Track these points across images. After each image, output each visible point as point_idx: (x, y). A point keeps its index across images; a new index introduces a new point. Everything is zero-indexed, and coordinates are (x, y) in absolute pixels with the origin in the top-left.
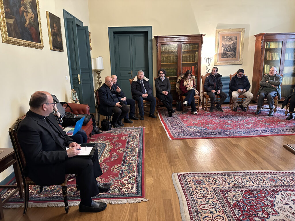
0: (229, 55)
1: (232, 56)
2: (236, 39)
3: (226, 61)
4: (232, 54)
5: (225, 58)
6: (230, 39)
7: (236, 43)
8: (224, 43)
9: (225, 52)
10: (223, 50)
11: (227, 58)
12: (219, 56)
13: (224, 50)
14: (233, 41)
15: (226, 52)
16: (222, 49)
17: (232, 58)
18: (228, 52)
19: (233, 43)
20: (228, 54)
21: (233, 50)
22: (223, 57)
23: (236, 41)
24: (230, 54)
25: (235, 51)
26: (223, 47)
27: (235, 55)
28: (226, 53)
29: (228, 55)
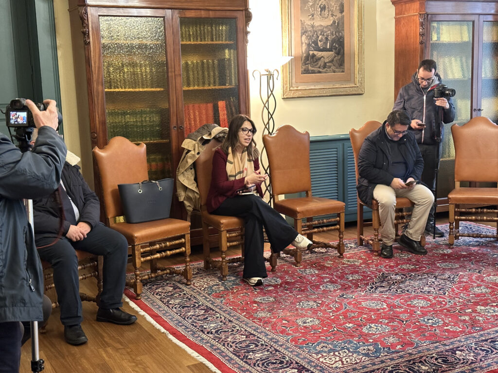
0: (325, 63)
1: (333, 67)
2: (342, 11)
3: (317, 82)
4: (332, 61)
5: (313, 72)
6: (323, 8)
7: (343, 23)
8: (308, 22)
9: (311, 53)
10: (304, 47)
11: (320, 72)
12: (294, 67)
13: (309, 45)
14: (332, 15)
15: (316, 53)
16: (302, 43)
17: (334, 72)
18: (320, 53)
19: (334, 22)
20: (320, 59)
21: (336, 49)
22: (306, 71)
23: (343, 17)
24: (327, 60)
25: (339, 51)
26: (304, 37)
27: (341, 64)
28: (314, 55)
29: (321, 63)
